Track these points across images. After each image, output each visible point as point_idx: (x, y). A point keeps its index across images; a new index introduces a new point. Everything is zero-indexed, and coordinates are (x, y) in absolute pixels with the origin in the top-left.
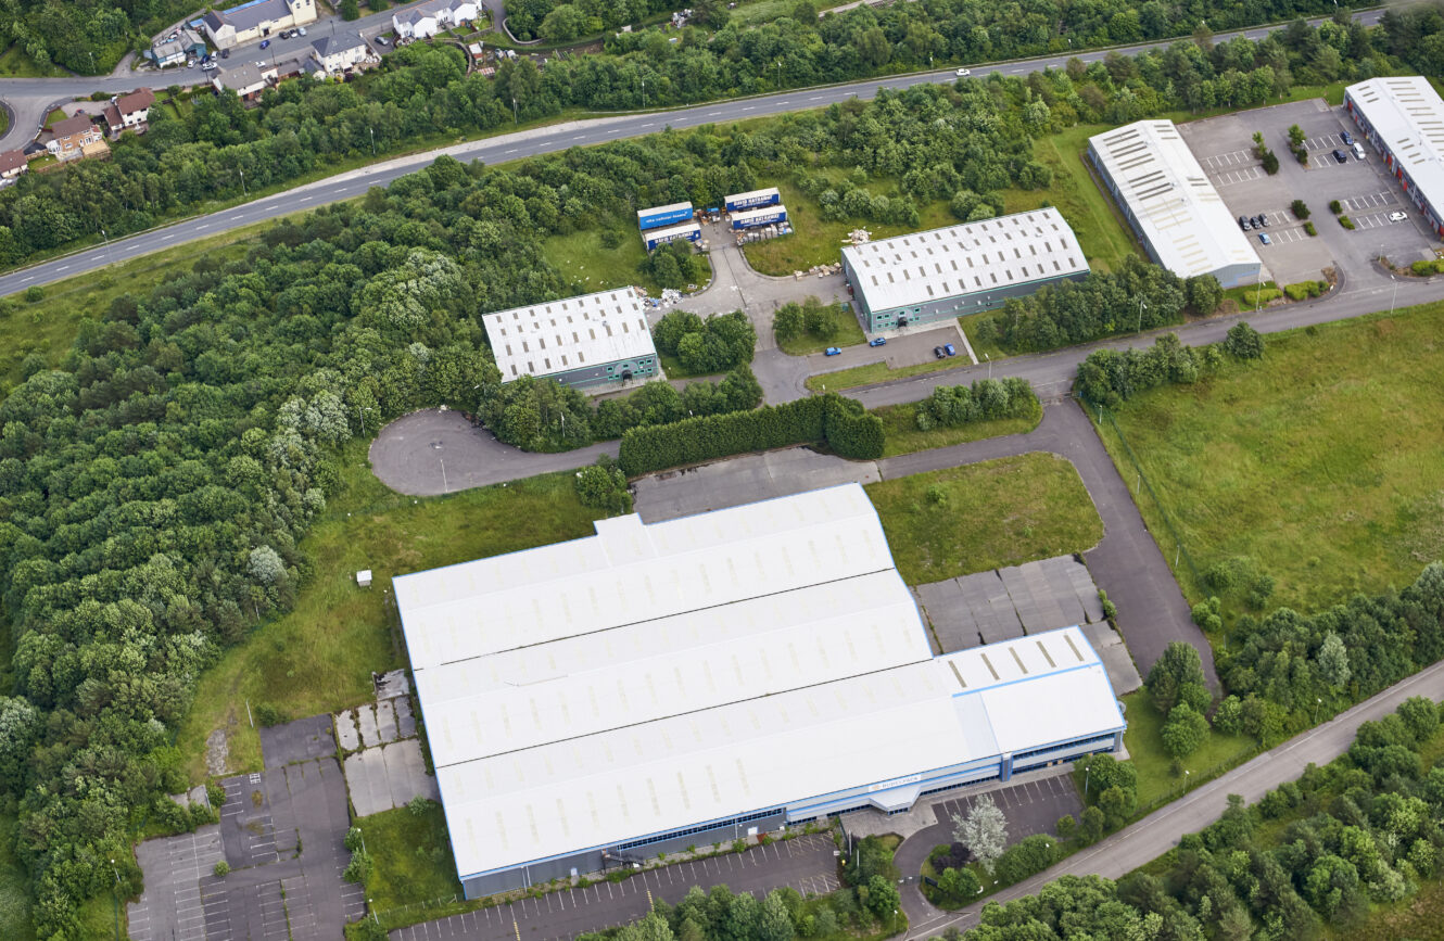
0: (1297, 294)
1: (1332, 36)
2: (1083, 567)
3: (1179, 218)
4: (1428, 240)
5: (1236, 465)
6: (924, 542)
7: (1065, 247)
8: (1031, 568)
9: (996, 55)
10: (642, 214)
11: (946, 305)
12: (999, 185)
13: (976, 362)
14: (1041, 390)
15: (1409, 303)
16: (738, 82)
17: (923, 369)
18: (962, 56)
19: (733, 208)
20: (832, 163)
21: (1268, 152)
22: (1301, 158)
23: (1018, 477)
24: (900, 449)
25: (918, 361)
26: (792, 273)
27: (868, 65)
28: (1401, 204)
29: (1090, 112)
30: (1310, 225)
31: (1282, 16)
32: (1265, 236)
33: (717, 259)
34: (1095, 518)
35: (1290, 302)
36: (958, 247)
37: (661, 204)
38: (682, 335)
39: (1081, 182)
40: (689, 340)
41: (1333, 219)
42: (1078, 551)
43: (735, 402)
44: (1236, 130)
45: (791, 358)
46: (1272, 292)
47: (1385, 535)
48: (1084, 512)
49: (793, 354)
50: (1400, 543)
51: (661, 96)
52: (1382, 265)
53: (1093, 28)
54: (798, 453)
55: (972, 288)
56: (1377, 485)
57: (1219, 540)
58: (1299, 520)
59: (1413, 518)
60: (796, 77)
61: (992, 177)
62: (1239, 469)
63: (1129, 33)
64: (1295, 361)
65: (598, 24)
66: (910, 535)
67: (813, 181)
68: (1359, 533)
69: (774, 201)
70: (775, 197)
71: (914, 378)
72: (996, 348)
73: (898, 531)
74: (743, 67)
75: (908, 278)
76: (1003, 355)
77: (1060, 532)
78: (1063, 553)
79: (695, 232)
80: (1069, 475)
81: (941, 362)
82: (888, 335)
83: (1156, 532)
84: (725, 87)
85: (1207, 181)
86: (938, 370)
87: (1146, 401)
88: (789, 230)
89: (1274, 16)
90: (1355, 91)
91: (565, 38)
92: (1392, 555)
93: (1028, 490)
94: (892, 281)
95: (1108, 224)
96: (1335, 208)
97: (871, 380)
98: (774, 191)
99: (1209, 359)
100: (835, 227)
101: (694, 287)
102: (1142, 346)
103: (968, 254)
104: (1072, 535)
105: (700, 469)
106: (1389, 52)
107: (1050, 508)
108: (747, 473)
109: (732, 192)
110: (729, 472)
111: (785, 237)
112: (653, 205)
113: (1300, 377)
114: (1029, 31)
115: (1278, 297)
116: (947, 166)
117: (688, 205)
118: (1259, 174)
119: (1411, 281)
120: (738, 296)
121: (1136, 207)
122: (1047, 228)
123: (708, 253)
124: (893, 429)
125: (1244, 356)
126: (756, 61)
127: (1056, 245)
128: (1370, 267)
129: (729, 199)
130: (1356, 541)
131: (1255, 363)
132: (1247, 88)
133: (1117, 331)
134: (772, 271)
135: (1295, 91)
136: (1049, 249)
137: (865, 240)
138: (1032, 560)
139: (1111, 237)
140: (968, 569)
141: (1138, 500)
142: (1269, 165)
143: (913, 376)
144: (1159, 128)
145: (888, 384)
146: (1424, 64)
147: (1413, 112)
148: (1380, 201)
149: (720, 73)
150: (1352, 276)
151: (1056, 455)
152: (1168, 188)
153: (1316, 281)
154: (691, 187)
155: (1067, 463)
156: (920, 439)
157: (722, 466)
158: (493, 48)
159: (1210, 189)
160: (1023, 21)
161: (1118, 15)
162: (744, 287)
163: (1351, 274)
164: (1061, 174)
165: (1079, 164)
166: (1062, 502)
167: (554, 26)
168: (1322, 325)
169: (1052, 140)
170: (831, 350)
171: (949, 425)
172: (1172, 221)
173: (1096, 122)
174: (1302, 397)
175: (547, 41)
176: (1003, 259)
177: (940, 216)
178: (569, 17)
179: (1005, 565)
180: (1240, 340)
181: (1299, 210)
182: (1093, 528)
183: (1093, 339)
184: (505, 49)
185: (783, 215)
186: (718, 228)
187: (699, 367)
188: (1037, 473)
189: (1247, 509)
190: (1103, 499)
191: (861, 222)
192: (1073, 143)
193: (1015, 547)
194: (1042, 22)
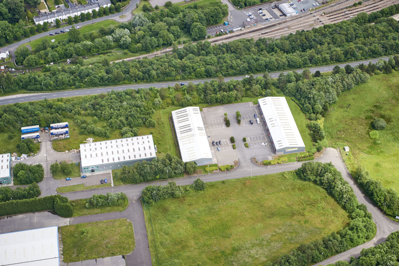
0: (223, 169)
1: (259, 81)
2: (125, 260)
3: (191, 141)
4: (271, 153)
5: (184, 228)
6: (75, 247)
7: (150, 149)
8: (108, 259)
9: (158, 80)
10: (22, 128)
11: (107, 166)
12: (138, 126)
13: (112, 185)
14: (131, 197)
15: (258, 174)
16: (75, 85)
17: (95, 187)
18: (147, 80)
19: (52, 128)
20: (89, 115)
21: (228, 119)
22: (239, 122)
23: (113, 227)
24: (79, 214)
25: (95, 184)
26: (65, 151)
27: (116, 81)
28: (266, 140)
29: (175, 102)
30: (234, 145)
31: (252, 72)
32: (219, 148)
33: (43, 145)
34: (133, 243)
35: (220, 171)
36: (116, 146)
37: (29, 126)
38: (19, 171)
39: (166, 126)
40: (21, 173)
41: (243, 143)
42: (124, 254)
43: (30, 195)
44: (220, 111)
45: (55, 180)
46: (214, 168)
47: (226, 256)
48: (130, 240)
49: (56, 179)
50: (230, 259)
51: (50, 87)
52: (254, 161)
53: (190, 73)
54: (46, 213)
55: (116, 161)
56: (229, 238)
57: (171, 254)
58: (199, 248)
59: (237, 250)
60: (93, 84)
61: (136, 123)
62: (185, 229)
63: (201, 75)
64: (215, 192)
65: (42, 61)
66: (72, 245)
67: (79, 121)
68: (218, 255)
69: (66, 126)
70: (67, 125)
71: (91, 190)
72: (120, 181)
73: (69, 243)
74: (77, 80)
75: (97, 156)
76: (122, 183)
77: (121, 247)
78: (119, 255)
79: (38, 136)
80: (130, 227)
81: (102, 185)
82: (88, 174)
83: (151, 249)
84: (71, 86)
85: (204, 129)
86: (100, 188)
87: (162, 203)
88: (68, 137)
89: (249, 72)
90: (261, 101)
91: (31, 66)
92: (226, 263)
93: (115, 231)
94: (91, 157)
95: (170, 141)
96: (244, 140)
97: (78, 189)
98: (66, 123)
99: (186, 190)
100: (83, 136)
101: (33, 154)
102: (164, 184)
103: (118, 149)
104: (124, 248)
105: (14, 217)
106: (278, 87)
107: (120, 238)
108: (28, 219)
109: (53, 123)
110: (22, 219)
111: (67, 139)
112: (27, 126)
113: (215, 199)
114: (169, 73)
115: (216, 170)
116: (123, 118)
117: (38, 126)
118: (224, 126)
119: (261, 167)
120: (45, 158)
121: (179, 136)
122: (146, 142)
123: (41, 143)
124: (78, 207)
125: (198, 190)
126: (81, 78)
127: (147, 148)
128: (250, 161)
129: (51, 125)
130: (216, 257)
131: (202, 192)
132: (226, 98)
133: (160, 178)
134: (59, 150)
135: (244, 99)
136: (145, 149)
137: (91, 141)
138: (108, 256)
139: (170, 145)
140: (87, 258)
141: (149, 238)
142: (228, 123)
143: (91, 189)
144: (194, 110)
145: (82, 191)
146: (287, 93)
147: (277, 109)
148: (260, 138)
149: (69, 81)
150: (243, 164)
151: (128, 220)
152: (190, 130)
153: (230, 165)
154: (40, 121)
155: (131, 223)
156: (85, 211)
157: (21, 216)
158: (8, 68)
159: (204, 131)
160: (167, 70)
161: (198, 70)
162: (48, 155)
163: (243, 163)
164: (160, 123)
165: (168, 120)
166: (125, 237)
167: (27, 62)
168: (227, 181)
169: (161, 111)
170: (68, 178)
171: (96, 207)
172: (188, 142)
173: (177, 106)
174: (214, 205)
175: (25, 66)
176: (129, 152)
177: (117, 135)
178: (32, 59)
179: (99, 258)
180: (197, 185)
181: (232, 140)
182: (132, 246)
183: (152, 180)
184: (12, 68)
185: (67, 131)
186: (47, 134)
187: (23, 182)
188: (121, 225)
189: (184, 243)
190: (138, 237)
191: (91, 135)
192: (168, 113)
193: (105, 251)
194: (173, 70)
